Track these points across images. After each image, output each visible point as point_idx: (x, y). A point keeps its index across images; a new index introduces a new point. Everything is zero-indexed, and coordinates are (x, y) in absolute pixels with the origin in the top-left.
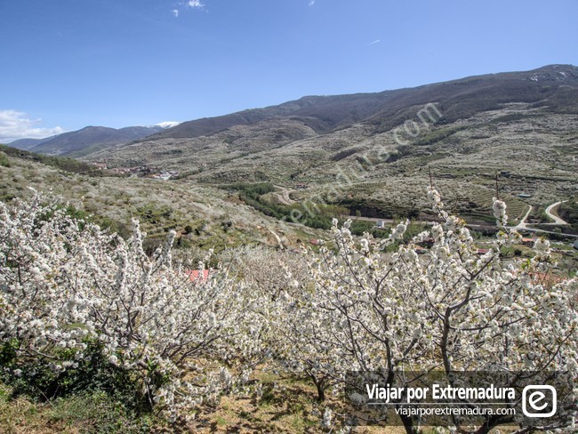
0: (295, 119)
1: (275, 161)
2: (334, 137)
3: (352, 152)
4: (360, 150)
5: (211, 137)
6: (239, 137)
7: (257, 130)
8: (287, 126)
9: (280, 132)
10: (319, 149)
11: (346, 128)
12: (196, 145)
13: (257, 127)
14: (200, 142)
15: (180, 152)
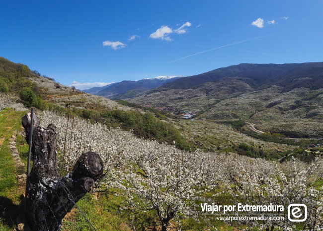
0: (240, 79)
1: (239, 108)
2: (264, 93)
3: (276, 103)
4: (279, 103)
5: (196, 90)
6: (212, 90)
7: (220, 86)
8: (236, 84)
9: (234, 88)
10: (258, 100)
11: (269, 87)
12: (189, 94)
13: (219, 84)
14: (191, 93)
15: (182, 98)
